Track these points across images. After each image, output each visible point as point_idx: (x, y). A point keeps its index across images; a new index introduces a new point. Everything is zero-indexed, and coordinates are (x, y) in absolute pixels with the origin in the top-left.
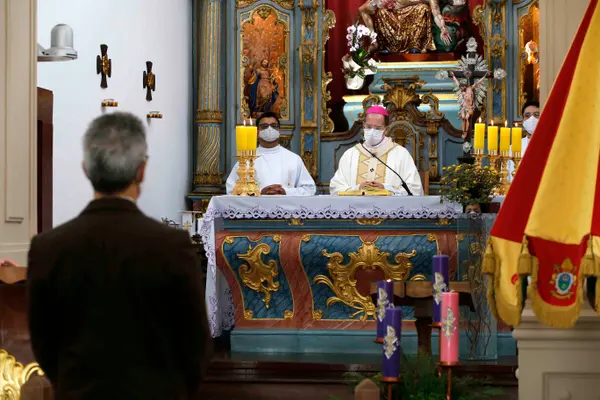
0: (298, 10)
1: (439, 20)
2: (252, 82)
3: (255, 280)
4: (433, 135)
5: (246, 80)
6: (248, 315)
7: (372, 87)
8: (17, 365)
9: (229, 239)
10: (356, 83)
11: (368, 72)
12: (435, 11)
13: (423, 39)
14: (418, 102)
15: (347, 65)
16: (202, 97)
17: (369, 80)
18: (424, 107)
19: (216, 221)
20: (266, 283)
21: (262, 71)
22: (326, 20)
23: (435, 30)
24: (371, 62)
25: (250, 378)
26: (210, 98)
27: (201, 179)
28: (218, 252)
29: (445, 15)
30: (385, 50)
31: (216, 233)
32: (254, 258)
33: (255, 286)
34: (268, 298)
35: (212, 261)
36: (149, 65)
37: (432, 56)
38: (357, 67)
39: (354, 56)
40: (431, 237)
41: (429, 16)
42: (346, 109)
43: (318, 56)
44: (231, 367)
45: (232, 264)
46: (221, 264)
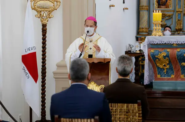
3: (161, 64)
6: (159, 76)
8: (97, 86)
9: (152, 51)
16: (141, 1)
19: (148, 45)
20: (165, 65)
26: (144, 1)
27: (141, 30)
28: (148, 55)
31: (148, 49)
32: (161, 57)
33: (161, 67)
34: (165, 71)
35: (147, 58)
44: (155, 93)
45: (153, 59)
46: (149, 59)
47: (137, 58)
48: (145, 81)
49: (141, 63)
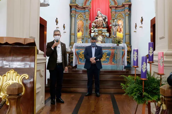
0: (85, 20)
1: (104, 23)
2: (79, 30)
3: (81, 57)
4: (105, 38)
5: (78, 30)
6: (80, 62)
7: (95, 32)
8: (17, 75)
9: (77, 50)
10: (93, 31)
11: (94, 30)
12: (103, 22)
13: (102, 26)
14: (102, 33)
15: (91, 29)
16: (72, 31)
17: (94, 31)
18: (103, 34)
19: (75, 47)
20: (83, 57)
21: (80, 29)
22: (89, 22)
23: (103, 25)
24: (95, 28)
25: (81, 73)
26: (73, 32)
27: (71, 43)
28: (75, 52)
29: (105, 23)
30: (96, 27)
31: (75, 49)
32: (81, 53)
33: (81, 58)
34: (83, 60)
35: (74, 53)
36: (64, 24)
37: (103, 28)
38: (93, 29)
39: (93, 27)
40: (110, 50)
41: (103, 23)
42: (91, 35)
43: (88, 26)
44: (78, 71)
45: (77, 54)
46: (76, 54)
47: (69, 54)
48: (73, 65)
49: (71, 57)
